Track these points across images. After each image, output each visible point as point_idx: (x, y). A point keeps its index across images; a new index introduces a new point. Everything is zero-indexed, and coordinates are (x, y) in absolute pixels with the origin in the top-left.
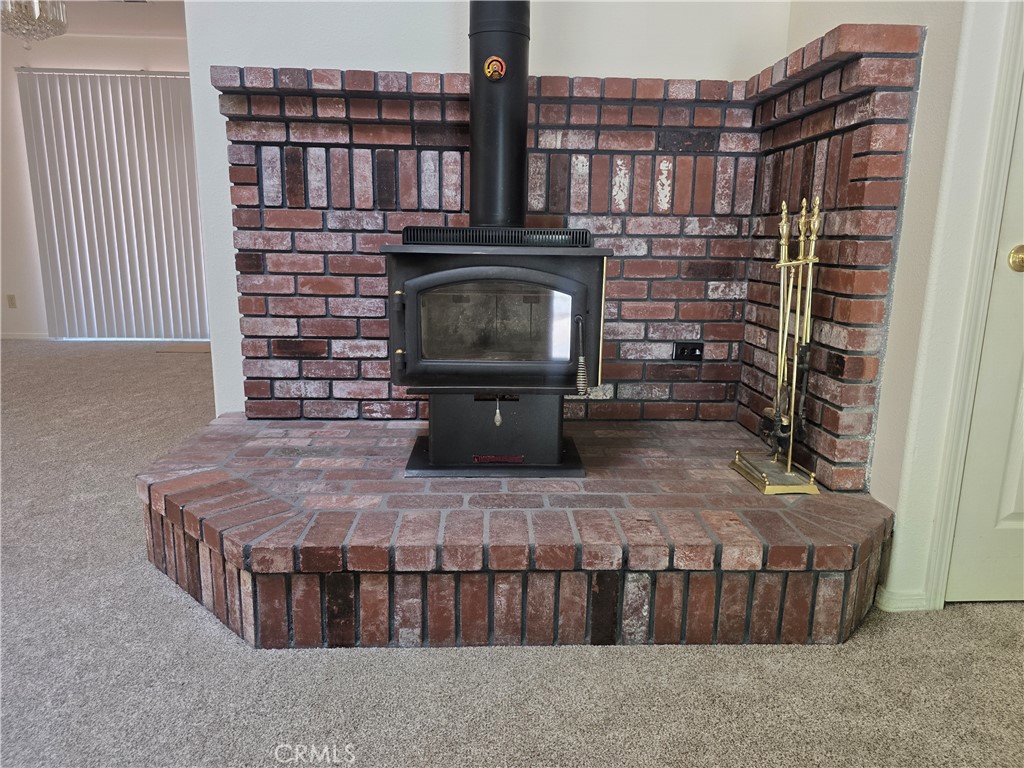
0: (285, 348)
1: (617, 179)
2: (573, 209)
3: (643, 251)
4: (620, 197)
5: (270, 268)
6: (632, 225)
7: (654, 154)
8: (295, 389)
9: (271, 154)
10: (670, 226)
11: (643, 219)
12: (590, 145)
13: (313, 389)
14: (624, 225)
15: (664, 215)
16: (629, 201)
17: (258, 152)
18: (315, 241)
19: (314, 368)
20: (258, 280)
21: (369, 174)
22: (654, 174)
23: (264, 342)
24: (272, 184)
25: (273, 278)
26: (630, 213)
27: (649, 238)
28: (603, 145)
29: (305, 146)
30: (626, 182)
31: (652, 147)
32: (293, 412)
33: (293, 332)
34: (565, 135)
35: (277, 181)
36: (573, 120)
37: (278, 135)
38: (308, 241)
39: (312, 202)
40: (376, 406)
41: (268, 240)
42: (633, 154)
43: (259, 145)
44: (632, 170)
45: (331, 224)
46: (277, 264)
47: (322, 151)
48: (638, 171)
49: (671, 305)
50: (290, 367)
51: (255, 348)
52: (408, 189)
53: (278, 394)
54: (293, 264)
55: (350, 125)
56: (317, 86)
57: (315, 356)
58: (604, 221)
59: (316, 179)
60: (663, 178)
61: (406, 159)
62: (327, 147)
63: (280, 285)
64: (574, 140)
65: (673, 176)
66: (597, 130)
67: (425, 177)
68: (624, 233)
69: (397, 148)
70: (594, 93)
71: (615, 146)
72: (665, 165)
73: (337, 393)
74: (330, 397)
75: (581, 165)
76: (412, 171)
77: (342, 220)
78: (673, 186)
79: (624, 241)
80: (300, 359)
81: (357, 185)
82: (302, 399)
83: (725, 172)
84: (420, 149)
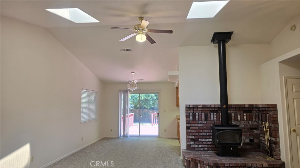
0: (192, 140)
1: (238, 116)
2: (232, 120)
3: (243, 126)
4: (239, 119)
5: (191, 129)
6: (241, 122)
7: (243, 113)
8: (194, 146)
9: (191, 114)
10: (247, 123)
11: (243, 122)
12: (234, 112)
13: (196, 146)
14: (240, 123)
15: (246, 121)
16: (240, 119)
17: (190, 114)
18: (197, 125)
19: (197, 143)
20: (189, 130)
21: (204, 116)
22: (244, 116)
23: (190, 139)
24: (191, 118)
25: (191, 130)
26: (240, 121)
27: (244, 124)
28: (236, 112)
29: (196, 113)
30: (240, 117)
31: (243, 112)
32: (193, 149)
33: (194, 138)
34: (230, 111)
35: (192, 117)
36: (232, 109)
37: (192, 112)
38: (196, 125)
39: (196, 120)
40: (205, 149)
41: (191, 125)
42: (240, 113)
43: (190, 113)
44: (240, 115)
45: (199, 123)
46: (192, 128)
47: (198, 114)
48: (241, 115)
49: (248, 134)
50: (193, 142)
51: (188, 140)
52: (209, 118)
53: (191, 147)
54: (194, 128)
55: (202, 110)
56: (199, 106)
57: (197, 141)
58: (237, 122)
59: (197, 117)
60: (245, 116)
61: (209, 114)
62: (198, 113)
63: (192, 131)
64: (232, 112)
65: (246, 116)
66: (235, 110)
67: (211, 117)
68: (240, 124)
69: (208, 113)
70: (235, 106)
71: (238, 112)
72: (245, 114)
73: (200, 147)
74: (199, 147)
75: (233, 115)
76: (210, 116)
77: (200, 122)
78: (246, 117)
79: (240, 125)
80: (194, 141)
81: (202, 118)
82: (195, 147)
83: (254, 115)
84: (211, 113)
